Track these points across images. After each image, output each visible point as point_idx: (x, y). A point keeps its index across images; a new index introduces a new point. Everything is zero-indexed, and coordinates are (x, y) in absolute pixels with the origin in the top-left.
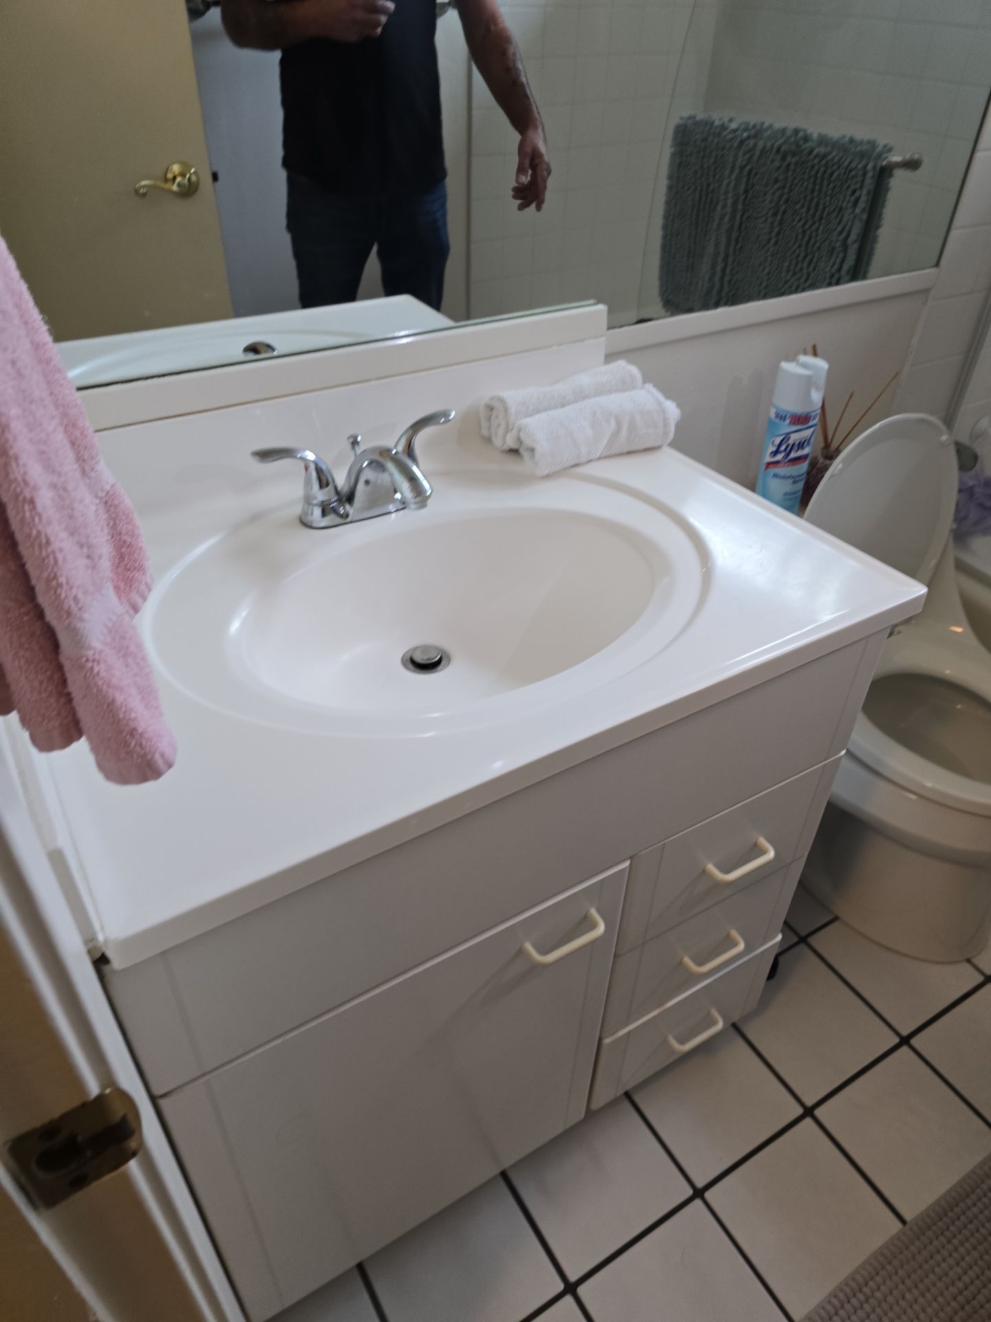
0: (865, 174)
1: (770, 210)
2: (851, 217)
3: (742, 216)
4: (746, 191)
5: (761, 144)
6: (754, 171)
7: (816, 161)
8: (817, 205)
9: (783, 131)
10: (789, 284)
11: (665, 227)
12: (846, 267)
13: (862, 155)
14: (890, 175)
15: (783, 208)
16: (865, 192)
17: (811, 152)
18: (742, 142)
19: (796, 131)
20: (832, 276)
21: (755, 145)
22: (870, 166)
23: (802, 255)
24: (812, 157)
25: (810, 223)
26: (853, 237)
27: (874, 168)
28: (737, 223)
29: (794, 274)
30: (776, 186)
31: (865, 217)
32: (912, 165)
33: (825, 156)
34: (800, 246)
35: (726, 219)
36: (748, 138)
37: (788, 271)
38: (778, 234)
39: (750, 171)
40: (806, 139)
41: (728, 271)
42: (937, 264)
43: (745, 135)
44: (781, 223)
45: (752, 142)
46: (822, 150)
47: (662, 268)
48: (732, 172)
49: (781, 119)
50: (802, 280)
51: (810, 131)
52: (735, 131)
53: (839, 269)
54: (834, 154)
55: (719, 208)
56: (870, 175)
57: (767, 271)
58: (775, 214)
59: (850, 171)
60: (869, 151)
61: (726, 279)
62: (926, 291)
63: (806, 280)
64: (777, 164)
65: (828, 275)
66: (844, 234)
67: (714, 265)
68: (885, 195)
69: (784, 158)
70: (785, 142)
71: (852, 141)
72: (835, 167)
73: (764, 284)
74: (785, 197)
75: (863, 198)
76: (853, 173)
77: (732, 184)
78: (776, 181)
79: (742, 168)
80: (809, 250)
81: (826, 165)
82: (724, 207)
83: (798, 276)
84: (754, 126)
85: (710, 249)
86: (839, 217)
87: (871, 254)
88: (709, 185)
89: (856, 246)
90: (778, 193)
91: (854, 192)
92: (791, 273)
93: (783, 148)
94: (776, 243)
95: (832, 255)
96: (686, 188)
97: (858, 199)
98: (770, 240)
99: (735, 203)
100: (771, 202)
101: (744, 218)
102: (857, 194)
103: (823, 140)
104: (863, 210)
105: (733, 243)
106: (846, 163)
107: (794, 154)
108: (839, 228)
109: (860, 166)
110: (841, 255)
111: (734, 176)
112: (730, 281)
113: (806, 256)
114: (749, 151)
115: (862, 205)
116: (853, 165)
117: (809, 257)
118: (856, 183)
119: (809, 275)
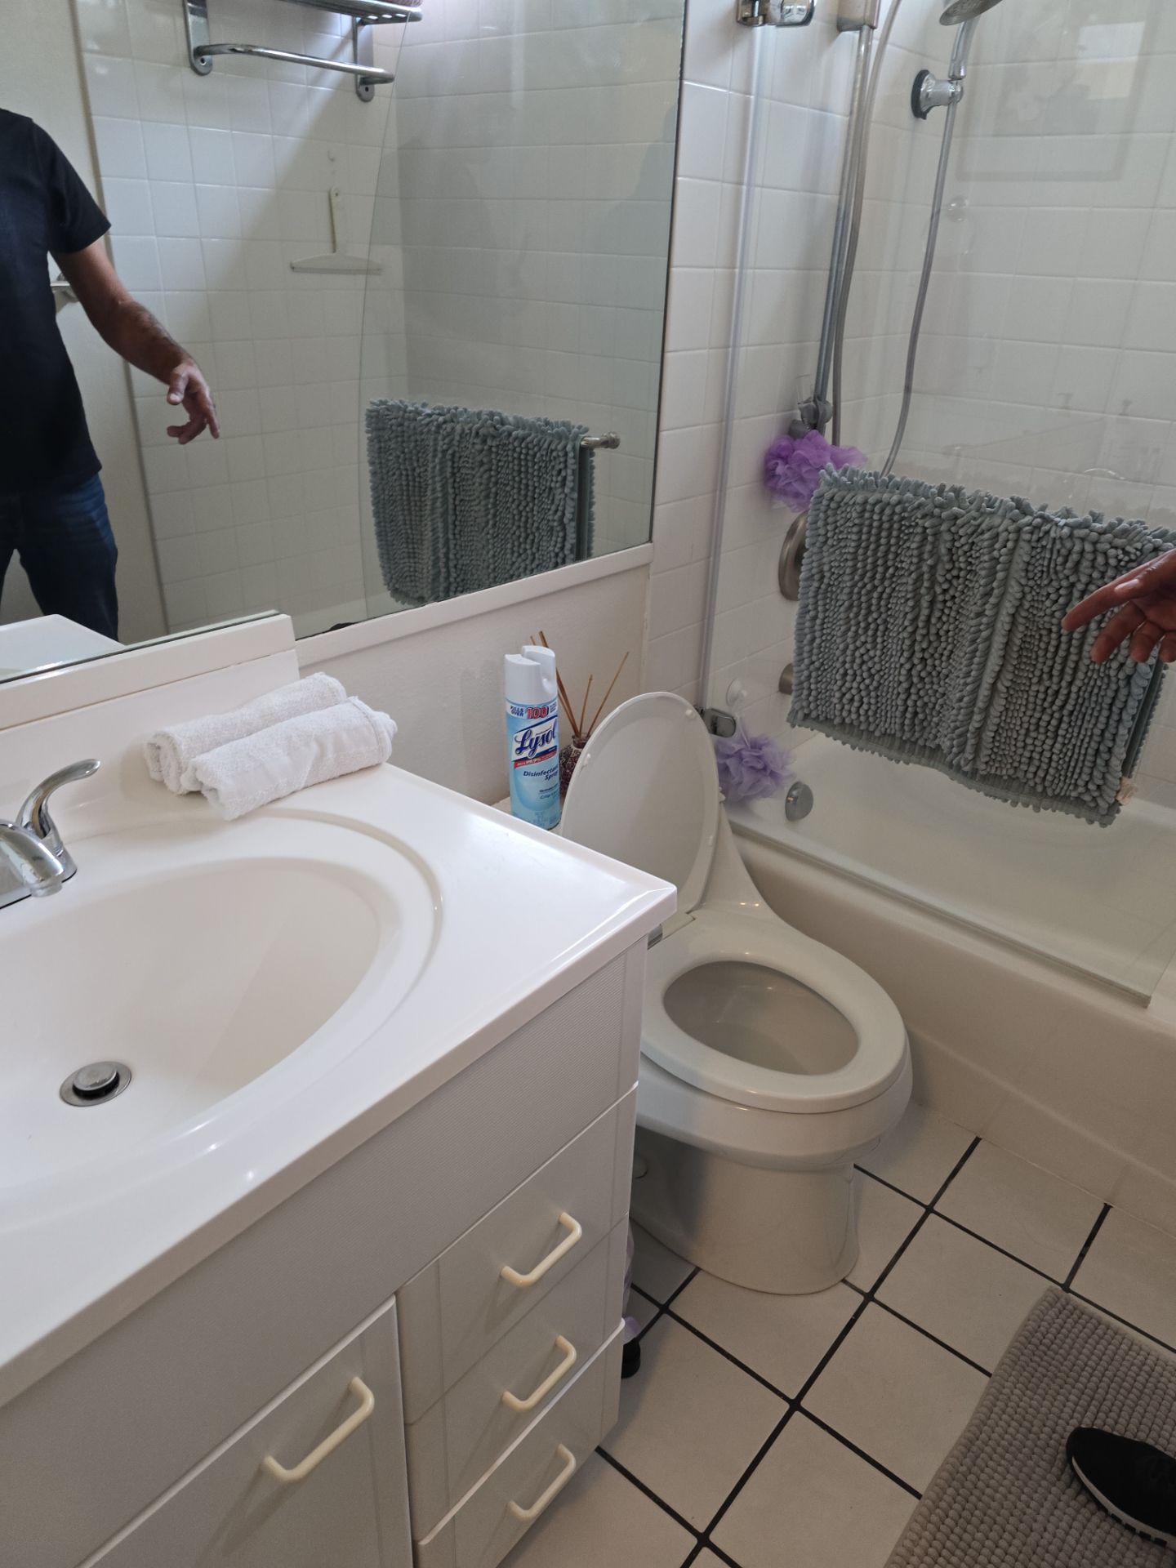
0: (566, 454)
1: (481, 492)
2: (563, 496)
3: (454, 499)
4: (453, 474)
5: (458, 428)
6: (457, 455)
7: (516, 444)
8: (527, 485)
9: (479, 414)
10: (517, 565)
11: (376, 514)
12: (568, 546)
13: (560, 436)
14: (592, 455)
15: (493, 490)
16: (569, 472)
17: (510, 434)
18: (439, 427)
19: (492, 415)
20: (557, 555)
21: (453, 429)
22: (569, 447)
23: (523, 535)
24: (511, 440)
25: (524, 503)
26: (568, 515)
27: (574, 448)
28: (451, 506)
29: (520, 555)
30: (482, 469)
31: (575, 495)
32: (611, 443)
33: (523, 439)
34: (519, 527)
35: (438, 504)
36: (445, 422)
37: (513, 553)
38: (495, 516)
39: (453, 455)
40: (503, 422)
41: (451, 556)
42: (650, 540)
43: (441, 419)
44: (495, 505)
45: (449, 427)
46: (520, 432)
47: (381, 556)
48: (435, 456)
49: (473, 403)
50: (528, 562)
51: (505, 414)
52: (430, 415)
53: (562, 548)
54: (533, 435)
55: (429, 493)
56: (571, 455)
57: (491, 553)
58: (487, 497)
59: (552, 451)
60: (565, 433)
61: (451, 564)
62: (647, 566)
63: (532, 561)
64: (478, 447)
65: (553, 554)
66: (559, 513)
67: (435, 551)
68: (592, 474)
69: (484, 442)
70: (483, 426)
71: (547, 423)
72: (536, 449)
73: (492, 567)
74: (493, 479)
75: (570, 478)
76: (554, 454)
77: (438, 467)
78: (482, 464)
79: (444, 452)
80: (529, 531)
81: (527, 447)
82: (434, 490)
83: (523, 556)
84: (449, 410)
85: (429, 534)
86: (551, 498)
87: (591, 531)
88: (414, 470)
89: (573, 524)
90: (486, 476)
91: (560, 472)
92: (516, 554)
93: (481, 432)
94: (494, 525)
95: (552, 535)
96: (391, 473)
97: (565, 479)
98: (487, 523)
99: (444, 487)
100: (481, 484)
101: (457, 503)
102: (563, 474)
103: (520, 424)
104: (572, 489)
105: (451, 527)
106: (546, 446)
107: (494, 437)
108: (553, 508)
109: (560, 447)
110: (561, 534)
111: (437, 460)
112: (455, 567)
113: (527, 537)
114: (449, 434)
115: (569, 484)
116: (553, 447)
117: (531, 537)
118: (560, 463)
119: (533, 554)
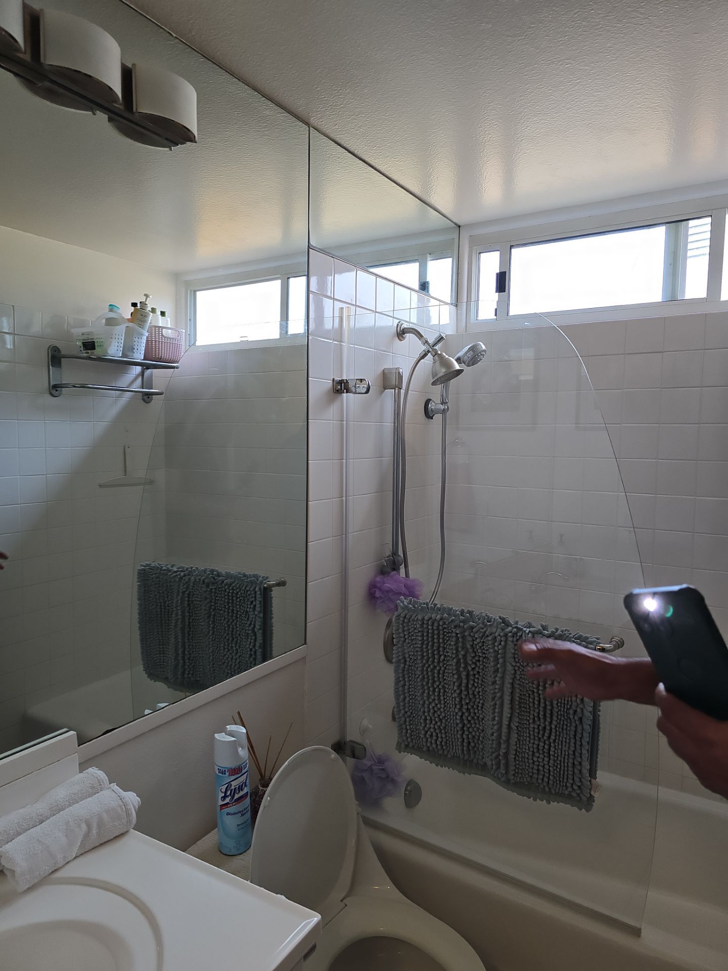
0: (256, 592)
1: (205, 615)
2: (254, 616)
3: (189, 619)
4: (189, 605)
5: (193, 578)
6: (192, 594)
7: (226, 587)
8: (233, 610)
9: (205, 571)
10: (227, 656)
11: (140, 628)
12: (258, 644)
13: (252, 582)
14: (271, 591)
15: (213, 613)
16: (258, 602)
17: (223, 582)
18: (181, 578)
19: (212, 571)
20: (251, 650)
21: (189, 579)
22: (257, 589)
23: (230, 639)
24: (223, 585)
25: (231, 620)
26: (257, 627)
27: (260, 589)
28: (187, 623)
29: (229, 650)
30: (206, 602)
31: (262, 615)
32: (282, 584)
33: (231, 585)
34: (228, 634)
35: (179, 622)
36: (185, 575)
37: (224, 650)
38: (213, 628)
39: (189, 594)
40: (219, 575)
41: (186, 653)
42: (305, 643)
43: (182, 574)
44: (214, 622)
45: (187, 578)
46: (229, 581)
47: (142, 653)
48: (178, 595)
49: (200, 564)
50: (233, 654)
51: (220, 570)
52: (176, 572)
53: (254, 646)
54: (236, 582)
55: (174, 616)
56: (258, 593)
57: (211, 649)
58: (209, 617)
59: (247, 591)
60: (254, 580)
61: (186, 657)
62: (303, 659)
63: (236, 654)
64: (204, 589)
65: (248, 649)
66: (252, 626)
67: (176, 650)
68: (271, 601)
69: (208, 586)
70: (207, 577)
71: (245, 575)
72: (238, 590)
73: (211, 658)
74: (213, 607)
75: (258, 606)
76: (249, 593)
77: (179, 601)
78: (206, 598)
79: (184, 593)
80: (234, 636)
81: (233, 589)
82: (177, 615)
83: (231, 651)
84: (187, 569)
85: (173, 640)
86: (247, 617)
87: (271, 634)
88: (165, 603)
89: (261, 631)
90: (208, 606)
91: (252, 602)
92: (226, 650)
93: (206, 581)
94: (213, 633)
95: (248, 638)
96: (150, 605)
97: (255, 606)
98: (209, 633)
99: (183, 612)
100: (205, 610)
101: (191, 621)
102: (254, 603)
103: (228, 575)
104: (260, 612)
105: (186, 635)
106: (243, 588)
107: (213, 584)
108: (249, 623)
109: (252, 589)
110: (253, 638)
111: (179, 598)
112: (189, 659)
113: (233, 640)
114: (187, 582)
115: (258, 609)
116: (248, 589)
117: (235, 640)
118: (252, 597)
119: (237, 650)
